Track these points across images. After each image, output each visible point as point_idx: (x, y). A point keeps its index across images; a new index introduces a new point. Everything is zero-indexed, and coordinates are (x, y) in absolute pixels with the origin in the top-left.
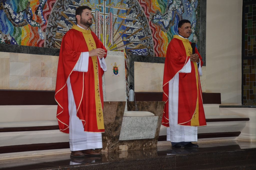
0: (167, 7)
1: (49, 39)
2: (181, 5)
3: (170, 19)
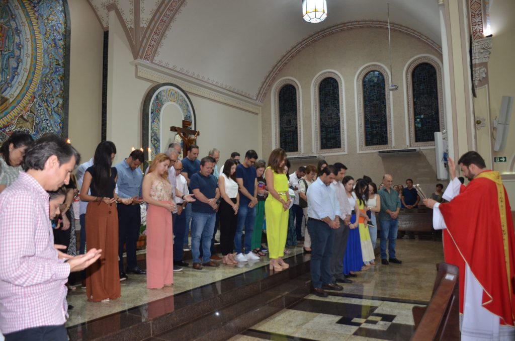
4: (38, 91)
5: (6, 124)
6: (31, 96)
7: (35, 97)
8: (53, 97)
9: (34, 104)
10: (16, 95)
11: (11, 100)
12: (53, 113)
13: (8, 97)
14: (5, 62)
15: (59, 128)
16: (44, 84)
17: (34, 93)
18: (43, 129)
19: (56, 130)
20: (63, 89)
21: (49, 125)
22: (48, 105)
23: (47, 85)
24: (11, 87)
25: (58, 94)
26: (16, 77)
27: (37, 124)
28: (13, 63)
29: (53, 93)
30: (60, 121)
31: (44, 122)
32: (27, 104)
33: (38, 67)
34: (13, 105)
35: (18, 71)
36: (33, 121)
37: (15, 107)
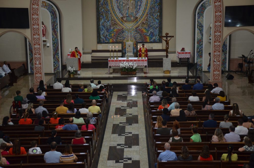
0: (148, 31)
1: (116, 41)
2: (153, 30)
3: (149, 33)
4: (149, 12)
5: (137, 26)
6: (146, 14)
7: (148, 14)
8: (155, 13)
9: (148, 18)
10: (140, 15)
11: (139, 17)
12: (155, 19)
13: (138, 16)
14: (136, 4)
15: (158, 25)
16: (151, 8)
17: (147, 13)
18: (151, 26)
19: (157, 26)
20: (159, 9)
21: (154, 24)
22: (153, 16)
23: (153, 9)
24: (139, 12)
25: (157, 11)
26: (140, 9)
27: (149, 25)
28: (139, 4)
29: (155, 11)
30: (158, 22)
31: (152, 23)
32: (145, 18)
33: (149, 2)
34: (140, 19)
35: (141, 6)
36: (147, 24)
37: (140, 20)
